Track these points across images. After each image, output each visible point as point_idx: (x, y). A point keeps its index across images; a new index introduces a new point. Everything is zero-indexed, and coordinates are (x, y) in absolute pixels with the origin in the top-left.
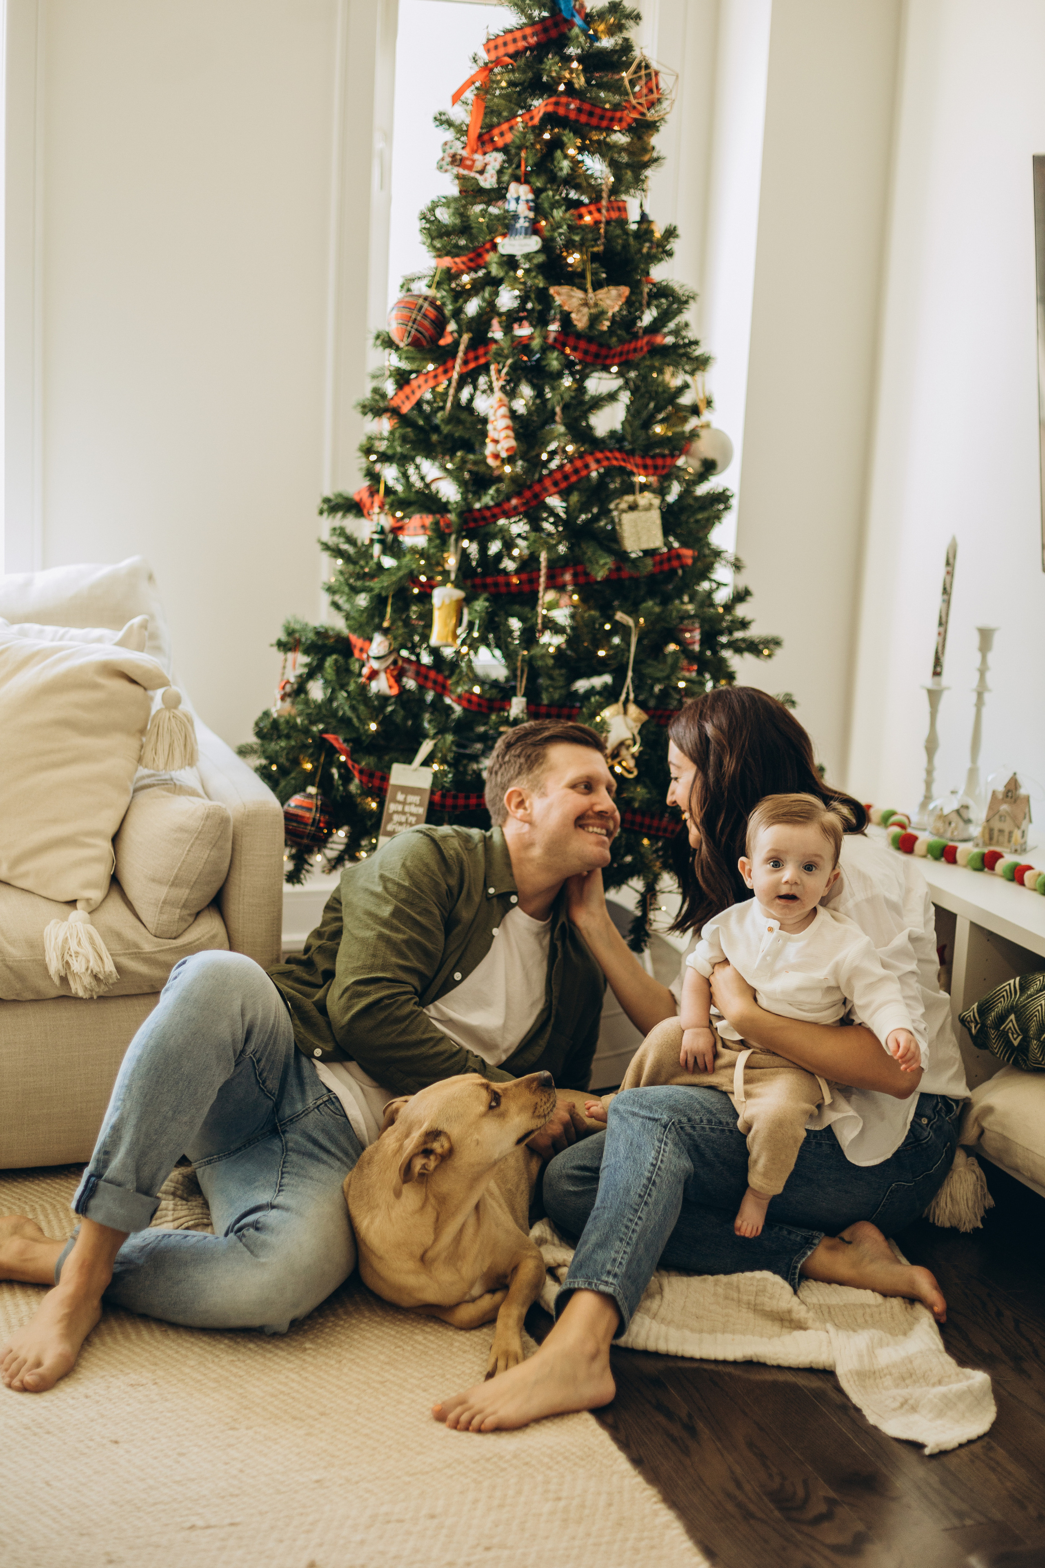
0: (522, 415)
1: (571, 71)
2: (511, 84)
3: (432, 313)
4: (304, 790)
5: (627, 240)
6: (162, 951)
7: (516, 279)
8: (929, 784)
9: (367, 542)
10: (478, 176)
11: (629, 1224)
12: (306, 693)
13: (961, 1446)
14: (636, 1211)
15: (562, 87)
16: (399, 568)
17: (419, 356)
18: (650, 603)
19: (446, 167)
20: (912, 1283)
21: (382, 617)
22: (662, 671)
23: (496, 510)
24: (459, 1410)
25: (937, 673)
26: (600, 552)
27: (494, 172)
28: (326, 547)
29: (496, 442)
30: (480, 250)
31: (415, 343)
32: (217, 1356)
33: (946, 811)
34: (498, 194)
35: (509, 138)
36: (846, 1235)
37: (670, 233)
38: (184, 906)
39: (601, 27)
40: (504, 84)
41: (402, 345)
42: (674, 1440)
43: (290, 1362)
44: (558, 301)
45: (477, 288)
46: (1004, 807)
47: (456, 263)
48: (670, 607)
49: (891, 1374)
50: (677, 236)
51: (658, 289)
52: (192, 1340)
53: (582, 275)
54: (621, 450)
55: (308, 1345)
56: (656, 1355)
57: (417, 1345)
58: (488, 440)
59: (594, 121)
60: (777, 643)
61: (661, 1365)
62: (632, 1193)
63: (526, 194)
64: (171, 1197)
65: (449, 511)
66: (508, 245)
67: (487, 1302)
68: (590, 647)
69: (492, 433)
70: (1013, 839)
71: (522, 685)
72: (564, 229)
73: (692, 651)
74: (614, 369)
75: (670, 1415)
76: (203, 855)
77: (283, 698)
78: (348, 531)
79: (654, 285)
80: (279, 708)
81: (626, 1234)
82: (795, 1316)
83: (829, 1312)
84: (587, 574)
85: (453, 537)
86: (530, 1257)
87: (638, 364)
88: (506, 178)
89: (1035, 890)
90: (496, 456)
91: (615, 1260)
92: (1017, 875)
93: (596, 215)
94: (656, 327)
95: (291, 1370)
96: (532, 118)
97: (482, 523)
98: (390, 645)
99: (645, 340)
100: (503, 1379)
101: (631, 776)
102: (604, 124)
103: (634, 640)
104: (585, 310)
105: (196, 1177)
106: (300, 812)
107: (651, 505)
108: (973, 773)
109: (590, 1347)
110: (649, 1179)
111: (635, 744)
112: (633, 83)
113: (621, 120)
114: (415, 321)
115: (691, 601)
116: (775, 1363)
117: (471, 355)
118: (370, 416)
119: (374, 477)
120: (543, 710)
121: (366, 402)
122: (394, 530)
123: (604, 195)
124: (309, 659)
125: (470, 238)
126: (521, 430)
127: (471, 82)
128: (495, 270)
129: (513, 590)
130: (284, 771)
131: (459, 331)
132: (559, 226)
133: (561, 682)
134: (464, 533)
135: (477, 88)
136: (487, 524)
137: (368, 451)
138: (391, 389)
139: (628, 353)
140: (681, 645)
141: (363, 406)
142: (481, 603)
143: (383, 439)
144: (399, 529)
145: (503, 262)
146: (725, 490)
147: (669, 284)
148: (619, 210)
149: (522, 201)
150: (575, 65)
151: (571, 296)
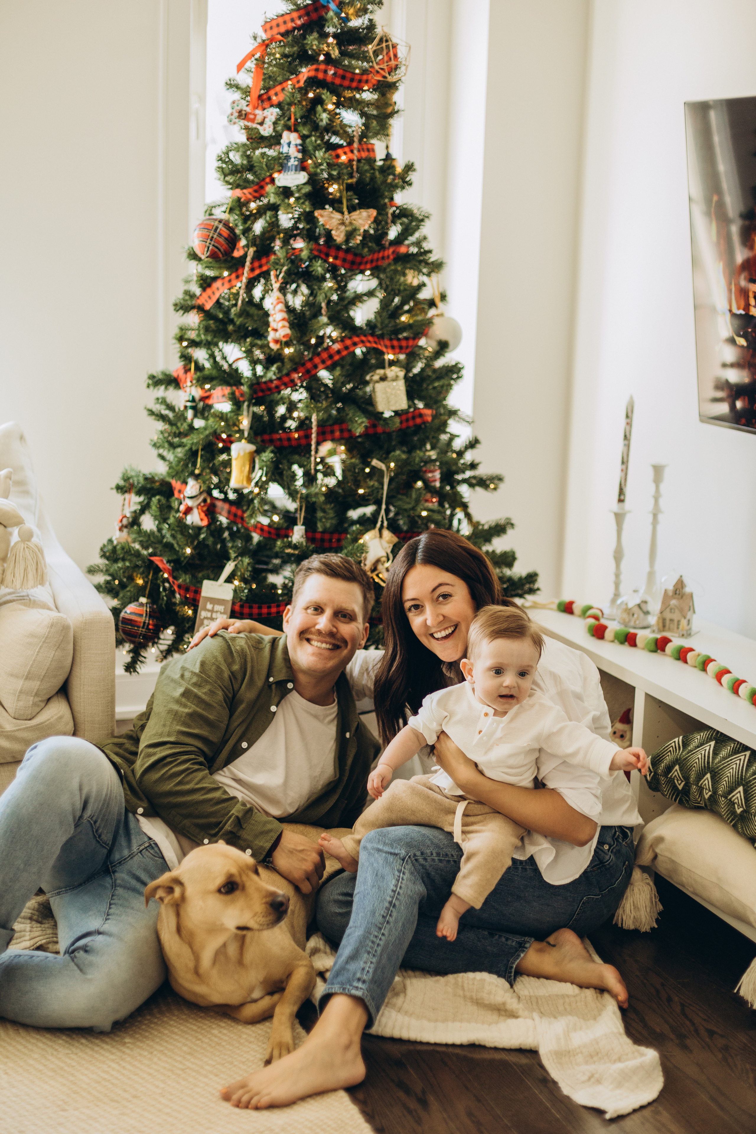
0: (297, 309)
1: (328, 45)
2: (284, 56)
3: (225, 232)
4: (137, 600)
5: (373, 174)
6: (20, 730)
7: (289, 205)
8: (617, 585)
9: (182, 408)
10: (258, 127)
11: (375, 939)
12: (139, 525)
13: (635, 1111)
14: (380, 929)
15: (322, 58)
16: (205, 429)
17: (215, 265)
18: (398, 452)
19: (234, 120)
20: (601, 978)
21: (194, 466)
22: (409, 503)
23: (279, 383)
24: (240, 1092)
25: (621, 501)
26: (359, 413)
27: (271, 123)
28: (151, 413)
29: (276, 330)
30: (262, 183)
31: (213, 256)
32: (56, 1050)
33: (631, 605)
34: (275, 140)
35: (281, 97)
36: (551, 939)
37: (409, 168)
38: (37, 695)
39: (351, 11)
40: (278, 56)
41: (203, 257)
42: (410, 1111)
43: (113, 1054)
44: (321, 221)
45: (261, 212)
46: (674, 602)
47: (244, 194)
48: (414, 454)
49: (581, 1053)
50: (414, 170)
51: (401, 210)
52: (38, 1037)
53: (340, 201)
54: (373, 335)
55: (127, 1040)
56: (400, 1041)
57: (213, 1038)
58: (270, 329)
59: (346, 83)
60: (500, 479)
61: (404, 1048)
62: (377, 914)
63: (295, 140)
64: (28, 921)
65: (242, 384)
66: (283, 179)
67: (267, 1002)
68: (353, 487)
69: (273, 324)
70: (681, 627)
71: (301, 516)
72: (325, 166)
73: (434, 487)
74: (368, 273)
75: (408, 1091)
76: (49, 655)
77: (121, 529)
78: (168, 401)
79: (397, 208)
80: (119, 537)
81: (372, 948)
82: (509, 1007)
83: (537, 1002)
84: (350, 431)
85: (246, 404)
86: (302, 965)
87: (385, 269)
88: (279, 128)
89: (695, 667)
90: (276, 341)
91: (363, 969)
92: (682, 655)
93: (350, 155)
94: (399, 241)
95: (113, 1060)
96: (298, 82)
97: (268, 393)
98: (200, 487)
99: (391, 250)
100: (277, 1065)
102: (354, 84)
103: (386, 481)
104: (343, 228)
105: (49, 904)
106: (133, 617)
107: (397, 376)
108: (651, 575)
109: (344, 1039)
110: (390, 903)
111: (388, 560)
112: (376, 53)
113: (367, 82)
114: (212, 239)
115: (433, 448)
116: (492, 1045)
117: (256, 264)
118: (181, 312)
119: (186, 358)
120: (318, 536)
121: (178, 301)
122: (203, 399)
123: (356, 139)
124: (141, 499)
125: (255, 174)
126: (296, 321)
127: (252, 55)
128: (273, 199)
129: (294, 443)
130: (123, 586)
131: (247, 246)
132: (321, 164)
133: (331, 514)
134: (254, 401)
135: (256, 59)
136: (272, 393)
137: (181, 339)
138: (198, 291)
139: (377, 260)
140: (426, 482)
141: (176, 305)
142: (266, 455)
143: (192, 329)
144: (207, 398)
145: (279, 192)
146: (457, 364)
147: (408, 207)
148: (368, 150)
149: (292, 146)
150: (331, 40)
151: (332, 218)
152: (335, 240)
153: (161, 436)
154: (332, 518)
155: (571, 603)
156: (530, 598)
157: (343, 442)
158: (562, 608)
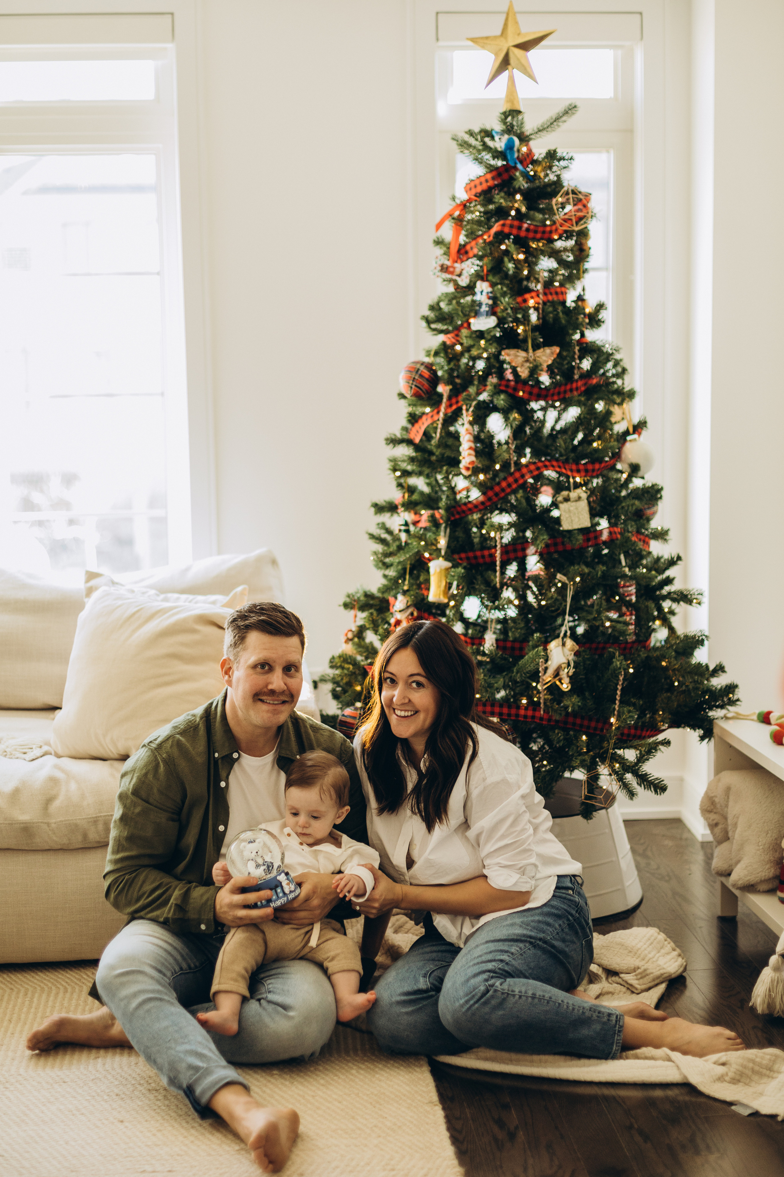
1: (517, 203)
2: (483, 213)
3: (426, 373)
4: (353, 704)
9: (398, 532)
10: (457, 278)
12: (363, 639)
15: (513, 213)
17: (419, 402)
18: (583, 567)
19: (437, 273)
21: (404, 582)
26: (546, 529)
27: (469, 275)
28: (372, 537)
29: (465, 458)
30: (460, 328)
31: (416, 394)
34: (470, 289)
35: (476, 251)
39: (540, 169)
40: (477, 213)
41: (408, 396)
44: (508, 359)
45: (462, 354)
47: (449, 338)
50: (605, 310)
51: (591, 346)
53: (525, 341)
58: (461, 458)
59: (531, 235)
60: (702, 595)
63: (487, 288)
65: (441, 508)
66: (480, 324)
69: (463, 453)
71: (492, 626)
72: (509, 311)
73: (629, 602)
74: (557, 404)
75: (503, 1127)
77: (347, 642)
78: (388, 525)
79: (588, 344)
80: (344, 648)
85: (444, 525)
88: (474, 279)
90: (467, 469)
93: (537, 299)
96: (490, 236)
97: (463, 515)
98: (408, 601)
101: (568, 691)
102: (539, 236)
103: (570, 593)
104: (528, 364)
106: (349, 719)
107: (581, 498)
111: (570, 667)
113: (551, 232)
114: (414, 379)
117: (454, 400)
118: (391, 445)
119: (400, 485)
120: (509, 645)
121: (389, 436)
122: (415, 523)
124: (365, 614)
127: (450, 215)
128: (466, 342)
130: (345, 691)
132: (507, 309)
134: (449, 523)
135: (454, 218)
136: (467, 515)
137: (394, 469)
138: (409, 426)
139: (565, 392)
140: (622, 597)
141: (387, 439)
142: (460, 570)
143: (404, 461)
144: (418, 522)
145: (474, 336)
146: (653, 486)
147: (597, 342)
148: (557, 293)
149: (484, 293)
150: (518, 197)
151: (518, 356)
152: (520, 376)
153: (375, 557)
154: (521, 629)
155: (769, 713)
156: (731, 710)
158: (761, 719)
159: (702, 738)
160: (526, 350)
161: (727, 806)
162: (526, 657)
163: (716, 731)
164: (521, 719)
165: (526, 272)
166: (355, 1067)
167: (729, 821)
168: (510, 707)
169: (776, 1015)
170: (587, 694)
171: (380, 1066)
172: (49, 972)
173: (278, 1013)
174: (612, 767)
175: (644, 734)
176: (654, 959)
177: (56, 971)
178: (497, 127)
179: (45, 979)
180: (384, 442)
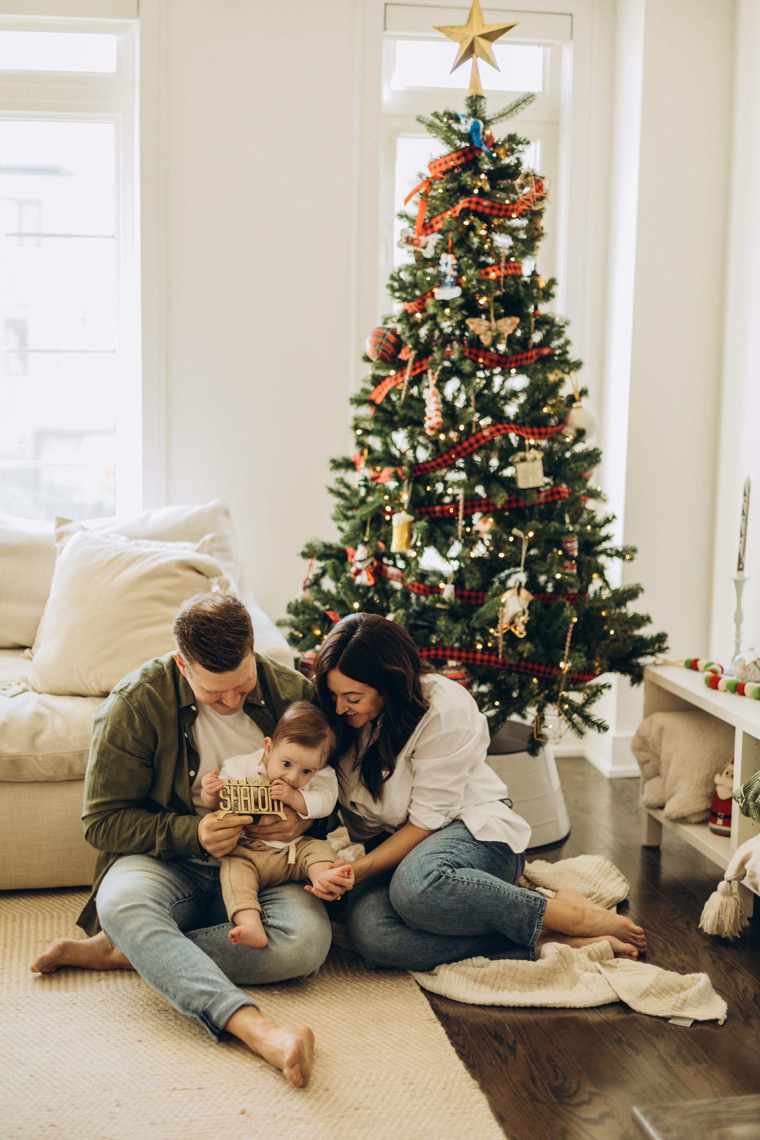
0: (449, 402)
1: (481, 181)
2: (446, 190)
3: (392, 338)
5: (518, 288)
7: (446, 314)
8: (736, 645)
9: (357, 487)
10: (422, 250)
12: (320, 586)
15: (476, 192)
16: (374, 503)
17: (384, 366)
18: (537, 524)
19: (403, 245)
21: (364, 534)
23: (433, 464)
25: (740, 569)
26: (501, 489)
27: (433, 247)
28: (331, 491)
29: (430, 419)
30: (425, 297)
31: (382, 358)
33: (747, 663)
34: (435, 261)
35: (442, 225)
39: (502, 151)
40: (441, 191)
41: (374, 359)
42: (500, 1055)
44: (472, 327)
45: (423, 322)
47: (411, 307)
48: (552, 525)
50: (557, 285)
51: (544, 319)
53: (488, 311)
54: (519, 424)
58: (426, 418)
59: (495, 212)
63: (451, 260)
65: (404, 465)
66: (442, 294)
68: (496, 552)
69: (429, 414)
71: (452, 578)
72: (474, 282)
73: (573, 556)
74: (514, 371)
77: (304, 589)
78: (346, 481)
79: (541, 316)
80: (302, 595)
84: (495, 505)
85: (407, 482)
88: (438, 251)
90: (432, 429)
93: (498, 272)
94: (544, 344)
96: (455, 212)
97: (425, 472)
98: (369, 552)
99: (534, 352)
101: (521, 636)
102: (502, 213)
103: (525, 547)
104: (490, 333)
107: (536, 458)
111: (525, 615)
112: (522, 186)
113: (513, 211)
114: (381, 344)
115: (573, 522)
117: (418, 365)
118: (355, 405)
119: (361, 444)
120: (466, 594)
121: (353, 397)
122: (374, 479)
123: (503, 259)
124: (322, 564)
125: (420, 289)
126: (449, 412)
127: (417, 190)
128: (431, 310)
129: (446, 515)
130: (303, 636)
131: (411, 350)
132: (472, 280)
133: (478, 575)
134: (413, 479)
135: (420, 194)
136: (429, 473)
137: (356, 428)
138: (371, 388)
139: (521, 360)
140: (565, 551)
141: (351, 400)
142: (423, 524)
143: (365, 420)
144: (377, 478)
145: (438, 305)
146: (595, 449)
147: (550, 315)
148: (515, 268)
149: (449, 265)
150: (483, 176)
151: (481, 325)
152: (482, 344)
153: (337, 510)
154: (479, 579)
155: (696, 661)
156: (660, 657)
157: (490, 515)
158: (689, 665)
159: (633, 682)
160: (488, 319)
161: (660, 744)
162: (486, 605)
163: (646, 675)
164: (478, 663)
165: (486, 247)
166: (349, 987)
167: (663, 758)
168: (468, 652)
169: (723, 936)
170: (537, 641)
171: (373, 986)
172: (31, 898)
173: (280, 936)
174: (561, 707)
175: (585, 678)
176: (604, 885)
177: (37, 897)
178: (462, 110)
179: (29, 905)
180: (348, 402)
